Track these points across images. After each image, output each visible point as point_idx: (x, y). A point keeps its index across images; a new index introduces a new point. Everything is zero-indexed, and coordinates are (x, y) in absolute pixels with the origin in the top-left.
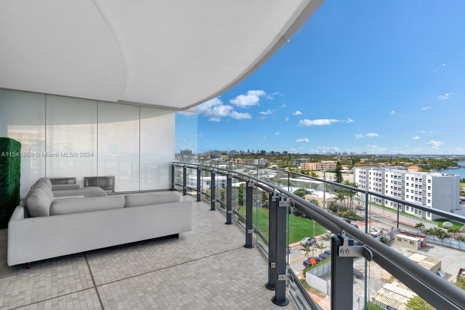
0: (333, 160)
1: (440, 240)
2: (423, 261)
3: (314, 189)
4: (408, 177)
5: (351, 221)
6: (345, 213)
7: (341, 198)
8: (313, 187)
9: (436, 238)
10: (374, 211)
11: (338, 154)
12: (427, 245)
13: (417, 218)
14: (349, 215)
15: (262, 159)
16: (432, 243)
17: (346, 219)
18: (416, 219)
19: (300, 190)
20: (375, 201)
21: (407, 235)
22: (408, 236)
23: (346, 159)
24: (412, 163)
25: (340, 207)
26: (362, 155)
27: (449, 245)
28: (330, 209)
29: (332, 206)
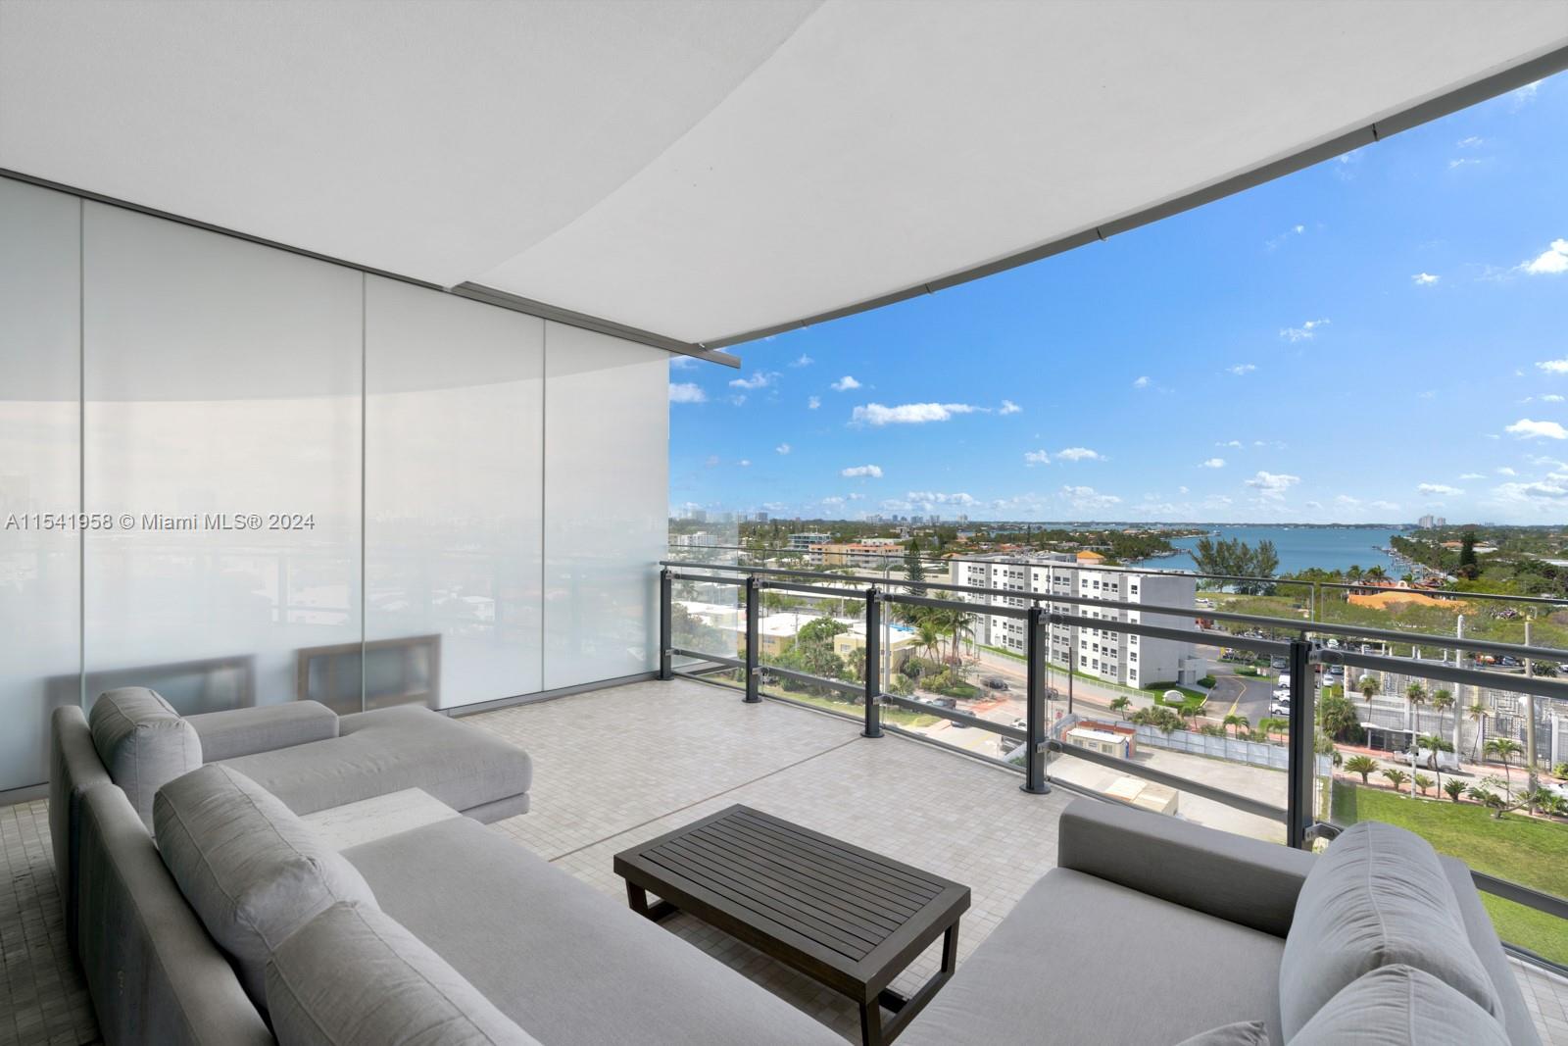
0: (890, 538)
1: (1165, 736)
2: (1141, 796)
3: (853, 618)
4: (1085, 581)
5: (958, 702)
6: (940, 680)
7: (928, 639)
8: (850, 612)
9: (1157, 731)
10: (1008, 670)
11: (899, 519)
12: (1138, 750)
13: (1109, 685)
14: (949, 684)
15: (699, 533)
16: (1147, 745)
17: (942, 696)
18: (1107, 687)
19: (819, 622)
20: (1007, 645)
21: (1095, 730)
22: (1097, 733)
23: (922, 534)
24: (1076, 544)
25: (927, 664)
26: (957, 522)
27: (1182, 747)
28: (902, 671)
29: (904, 662)
